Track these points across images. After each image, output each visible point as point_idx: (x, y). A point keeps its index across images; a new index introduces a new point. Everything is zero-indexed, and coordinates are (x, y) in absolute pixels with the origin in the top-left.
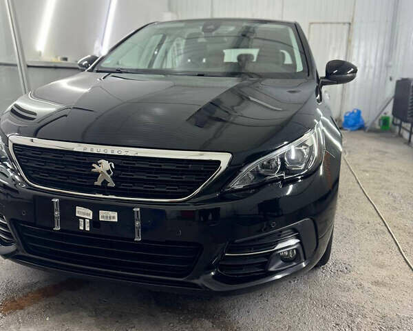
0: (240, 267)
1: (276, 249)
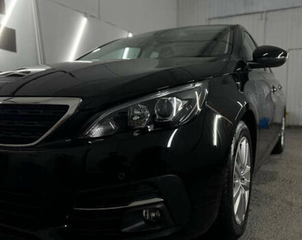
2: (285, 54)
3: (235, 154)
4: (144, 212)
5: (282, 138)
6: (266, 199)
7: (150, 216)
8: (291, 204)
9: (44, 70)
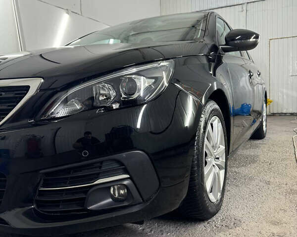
0: (56, 203)
1: (96, 182)
2: (257, 37)
3: (204, 132)
4: (112, 189)
5: (264, 124)
6: (245, 179)
7: (119, 193)
8: (268, 183)
9: (22, 55)
